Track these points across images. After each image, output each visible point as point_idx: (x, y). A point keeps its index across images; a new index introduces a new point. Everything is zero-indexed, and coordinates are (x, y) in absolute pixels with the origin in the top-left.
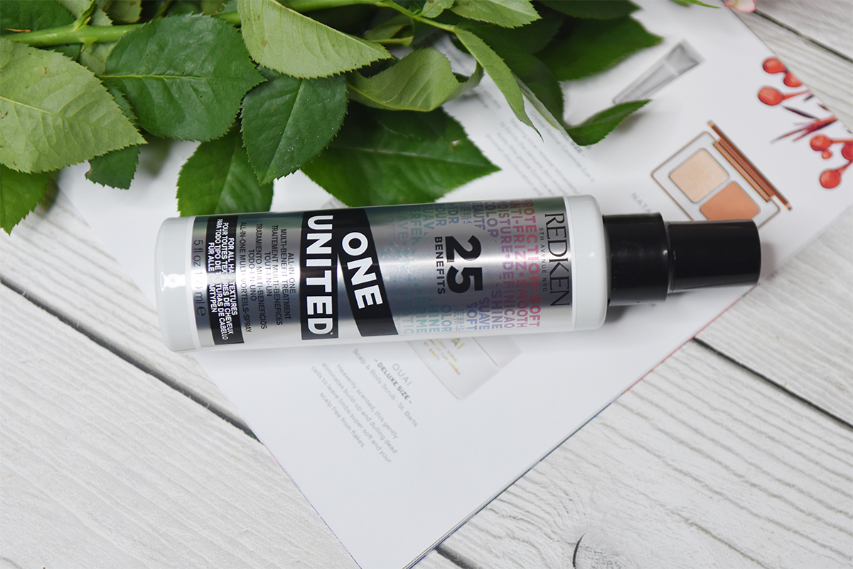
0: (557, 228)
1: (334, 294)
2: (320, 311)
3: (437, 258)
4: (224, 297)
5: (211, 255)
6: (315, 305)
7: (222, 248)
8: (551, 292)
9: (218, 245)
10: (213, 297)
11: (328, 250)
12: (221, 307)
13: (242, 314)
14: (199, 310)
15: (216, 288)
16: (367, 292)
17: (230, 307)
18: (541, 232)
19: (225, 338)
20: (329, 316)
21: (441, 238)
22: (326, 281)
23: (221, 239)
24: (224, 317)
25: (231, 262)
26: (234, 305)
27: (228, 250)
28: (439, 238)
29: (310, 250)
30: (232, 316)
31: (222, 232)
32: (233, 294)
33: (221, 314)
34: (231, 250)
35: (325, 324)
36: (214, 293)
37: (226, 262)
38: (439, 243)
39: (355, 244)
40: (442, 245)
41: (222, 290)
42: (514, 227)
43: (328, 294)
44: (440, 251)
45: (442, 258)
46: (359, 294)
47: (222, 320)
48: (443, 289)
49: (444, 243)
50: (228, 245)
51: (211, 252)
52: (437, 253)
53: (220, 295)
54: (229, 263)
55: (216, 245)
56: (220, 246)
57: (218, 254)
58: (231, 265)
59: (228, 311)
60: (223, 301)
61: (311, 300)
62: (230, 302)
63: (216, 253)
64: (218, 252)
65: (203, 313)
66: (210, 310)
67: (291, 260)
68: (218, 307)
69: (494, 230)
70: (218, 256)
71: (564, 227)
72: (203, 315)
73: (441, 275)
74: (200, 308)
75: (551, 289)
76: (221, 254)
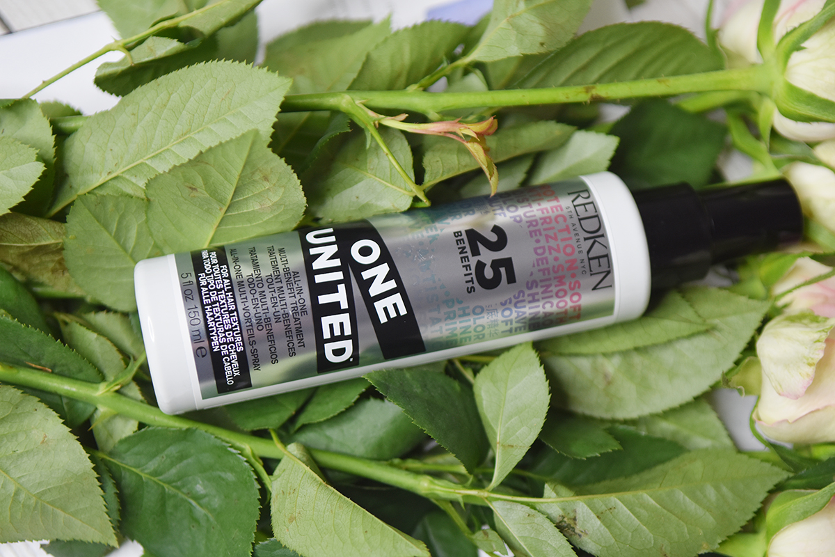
0: (584, 205)
1: (351, 310)
2: (337, 332)
3: (460, 253)
4: (226, 331)
5: (203, 286)
6: (331, 326)
7: (214, 277)
8: (591, 275)
9: (210, 274)
10: (213, 333)
11: (337, 263)
12: (224, 344)
13: (248, 349)
14: (199, 350)
15: (216, 322)
16: (388, 302)
17: (234, 343)
18: (569, 210)
19: (230, 382)
20: (347, 338)
21: (460, 232)
22: (341, 296)
23: (212, 268)
24: (229, 356)
25: (229, 291)
26: (239, 339)
27: (222, 279)
28: (457, 232)
29: (317, 265)
30: (238, 353)
31: (210, 261)
32: (236, 326)
33: (224, 352)
34: (225, 278)
35: (344, 349)
36: (214, 329)
37: (223, 292)
38: (459, 238)
39: (366, 251)
40: (463, 240)
41: (223, 324)
42: (538, 210)
43: (344, 311)
44: (462, 245)
45: (466, 252)
46: (379, 306)
47: (226, 360)
48: (472, 287)
49: (464, 236)
50: (221, 273)
51: (203, 283)
52: (459, 248)
53: (221, 330)
54: (225, 292)
55: (207, 275)
56: (212, 276)
57: (212, 284)
58: (229, 294)
59: (232, 347)
60: (225, 337)
61: (326, 321)
62: (233, 336)
63: (209, 284)
64: (211, 281)
65: (204, 354)
66: (211, 348)
67: (296, 279)
68: (220, 344)
69: (517, 216)
70: (212, 287)
71: (592, 203)
72: (203, 356)
73: (469, 272)
74: (199, 348)
75: (591, 271)
76: (215, 284)
